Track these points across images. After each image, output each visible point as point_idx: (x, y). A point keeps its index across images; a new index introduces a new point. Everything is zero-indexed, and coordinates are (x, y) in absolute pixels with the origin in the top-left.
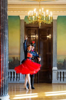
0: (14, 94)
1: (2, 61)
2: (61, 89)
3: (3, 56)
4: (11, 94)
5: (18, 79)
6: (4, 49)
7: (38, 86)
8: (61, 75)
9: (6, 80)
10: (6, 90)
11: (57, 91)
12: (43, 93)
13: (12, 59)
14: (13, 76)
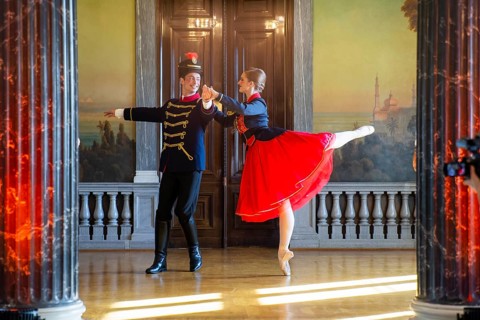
0: (106, 299)
1: (46, 135)
2: (331, 271)
3: (51, 109)
4: (92, 299)
5: (126, 229)
6: (56, 77)
7: (222, 262)
8: (330, 210)
9: (66, 227)
10: (65, 276)
11: (312, 283)
12: (247, 292)
13: (98, 134)
14: (100, 214)
